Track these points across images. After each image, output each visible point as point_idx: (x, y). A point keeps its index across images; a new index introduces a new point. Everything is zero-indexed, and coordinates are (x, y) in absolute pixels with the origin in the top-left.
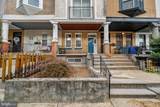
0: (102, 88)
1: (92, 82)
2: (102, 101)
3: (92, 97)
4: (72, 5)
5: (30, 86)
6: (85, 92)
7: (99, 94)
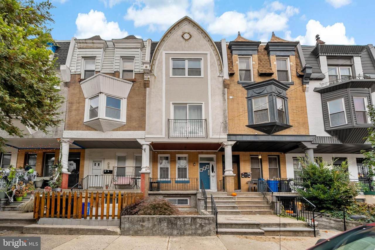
0: (210, 224)
1: (200, 218)
2: (210, 235)
3: (200, 232)
4: (172, 117)
5: (143, 221)
6: (193, 227)
7: (206, 228)
